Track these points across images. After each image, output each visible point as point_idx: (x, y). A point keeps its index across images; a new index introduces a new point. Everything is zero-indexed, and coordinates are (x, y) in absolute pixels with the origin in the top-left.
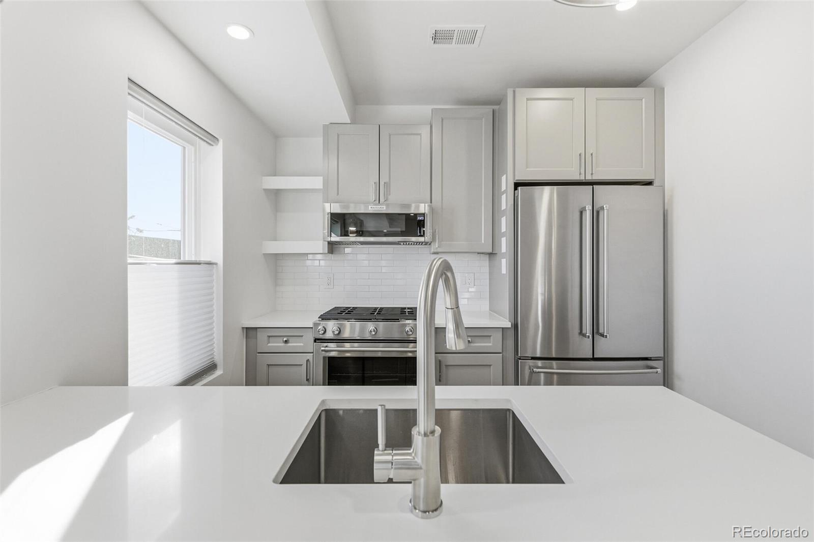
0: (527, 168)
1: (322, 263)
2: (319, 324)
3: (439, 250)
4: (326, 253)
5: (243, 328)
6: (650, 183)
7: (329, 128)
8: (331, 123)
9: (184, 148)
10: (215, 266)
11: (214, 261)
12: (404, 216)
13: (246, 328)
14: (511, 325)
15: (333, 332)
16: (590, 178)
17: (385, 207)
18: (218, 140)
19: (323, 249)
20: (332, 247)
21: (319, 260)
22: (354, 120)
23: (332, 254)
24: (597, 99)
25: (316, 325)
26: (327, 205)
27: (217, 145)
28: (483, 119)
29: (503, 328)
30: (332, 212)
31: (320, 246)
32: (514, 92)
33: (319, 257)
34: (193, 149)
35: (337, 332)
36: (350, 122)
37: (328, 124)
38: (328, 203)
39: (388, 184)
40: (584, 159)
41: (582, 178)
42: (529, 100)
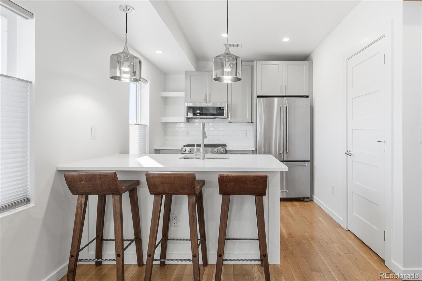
0: (261, 90)
1: (184, 126)
2: (183, 148)
3: (230, 121)
4: (186, 122)
5: (155, 150)
6: (307, 97)
7: (187, 73)
8: (188, 71)
9: (137, 85)
10: (146, 126)
11: (146, 124)
12: (216, 108)
13: (156, 150)
14: (255, 149)
15: (188, 151)
16: (285, 94)
17: (208, 104)
18: (148, 81)
19: (185, 120)
20: (188, 120)
21: (183, 125)
22: (197, 70)
23: (188, 122)
24: (287, 65)
25: (182, 148)
26: (186, 104)
27: (147, 83)
28: (248, 70)
29: (252, 150)
30: (188, 106)
31: (183, 119)
32: (257, 62)
33: (183, 124)
34: (140, 85)
35: (190, 151)
36: (195, 70)
37: (187, 71)
38: (186, 102)
39: (210, 95)
40: (282, 87)
41: (282, 94)
42: (262, 65)
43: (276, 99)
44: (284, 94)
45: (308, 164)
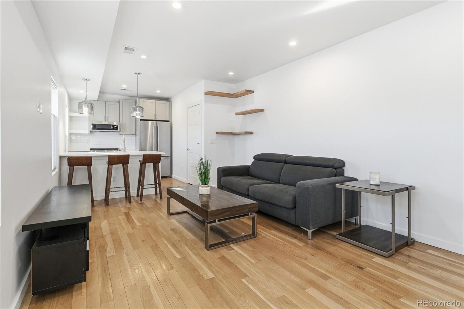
3: (121, 134)
4: (89, 134)
6: (169, 121)
8: (91, 100)
17: (107, 123)
20: (91, 132)
24: (158, 103)
28: (133, 103)
32: (139, 98)
36: (97, 100)
39: (108, 117)
40: (155, 115)
41: (155, 119)
42: (143, 102)
43: (150, 122)
44: (156, 119)
45: (169, 158)
